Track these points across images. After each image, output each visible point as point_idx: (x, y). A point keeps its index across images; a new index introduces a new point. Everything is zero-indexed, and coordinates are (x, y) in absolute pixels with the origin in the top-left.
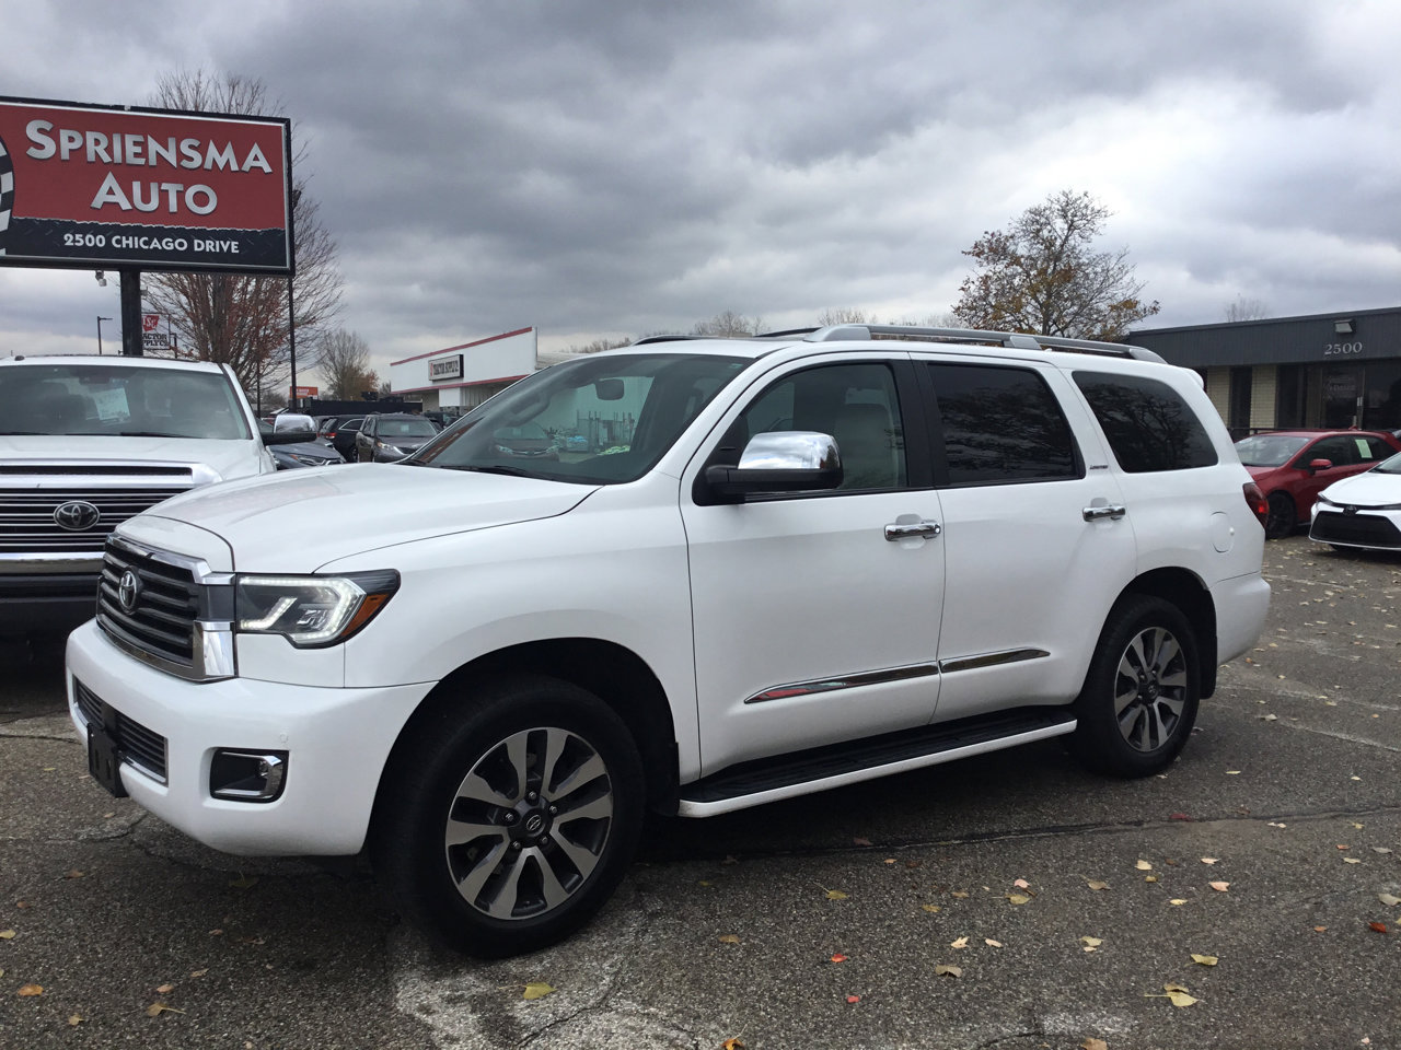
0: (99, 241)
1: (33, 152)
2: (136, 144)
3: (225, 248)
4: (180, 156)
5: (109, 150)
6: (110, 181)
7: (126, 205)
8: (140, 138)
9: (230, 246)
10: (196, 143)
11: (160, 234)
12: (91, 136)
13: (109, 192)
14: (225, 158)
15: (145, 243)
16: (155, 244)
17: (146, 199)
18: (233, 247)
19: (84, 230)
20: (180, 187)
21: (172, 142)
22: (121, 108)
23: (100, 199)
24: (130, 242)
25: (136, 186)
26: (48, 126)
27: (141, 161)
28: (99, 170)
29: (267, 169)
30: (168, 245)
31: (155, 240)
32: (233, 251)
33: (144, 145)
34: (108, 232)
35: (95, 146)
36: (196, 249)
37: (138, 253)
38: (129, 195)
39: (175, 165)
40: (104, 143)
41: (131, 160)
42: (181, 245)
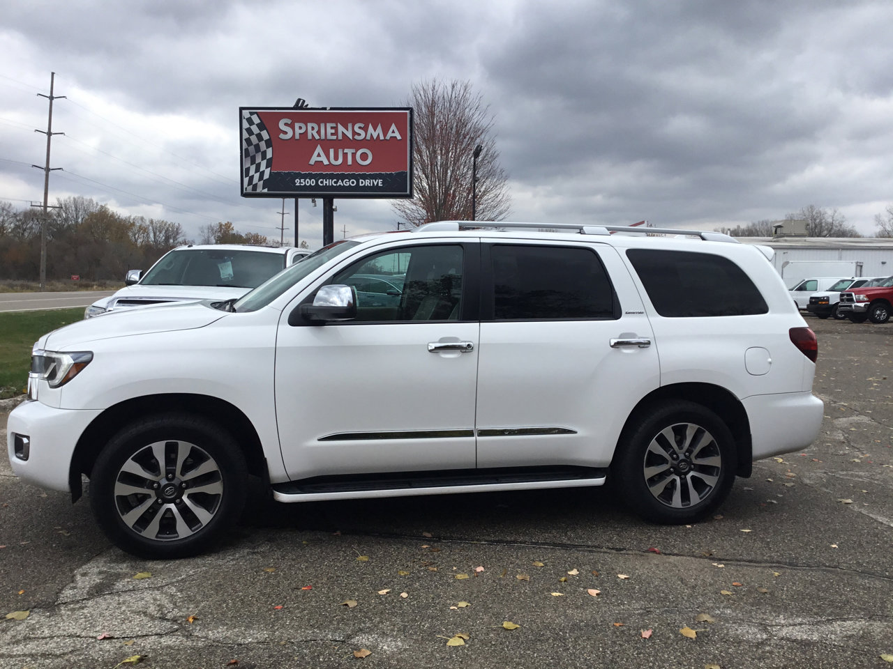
0: (312, 182)
1: (282, 136)
2: (332, 128)
3: (375, 184)
4: (354, 133)
5: (319, 132)
6: (319, 149)
7: (326, 162)
8: (334, 125)
9: (378, 183)
10: (362, 125)
11: (343, 177)
12: (310, 125)
13: (318, 156)
14: (375, 132)
15: (335, 182)
16: (340, 183)
17: (336, 158)
18: (380, 183)
19: (305, 177)
20: (354, 151)
21: (350, 126)
22: (325, 109)
23: (314, 159)
24: (327, 182)
25: (332, 151)
26: (289, 121)
27: (334, 137)
28: (314, 143)
29: (399, 137)
30: (347, 183)
31: (340, 181)
32: (380, 185)
33: (336, 128)
34: (316, 177)
35: (312, 130)
36: (361, 185)
37: (331, 188)
38: (328, 157)
39: (351, 138)
40: (316, 129)
41: (329, 137)
42: (353, 183)
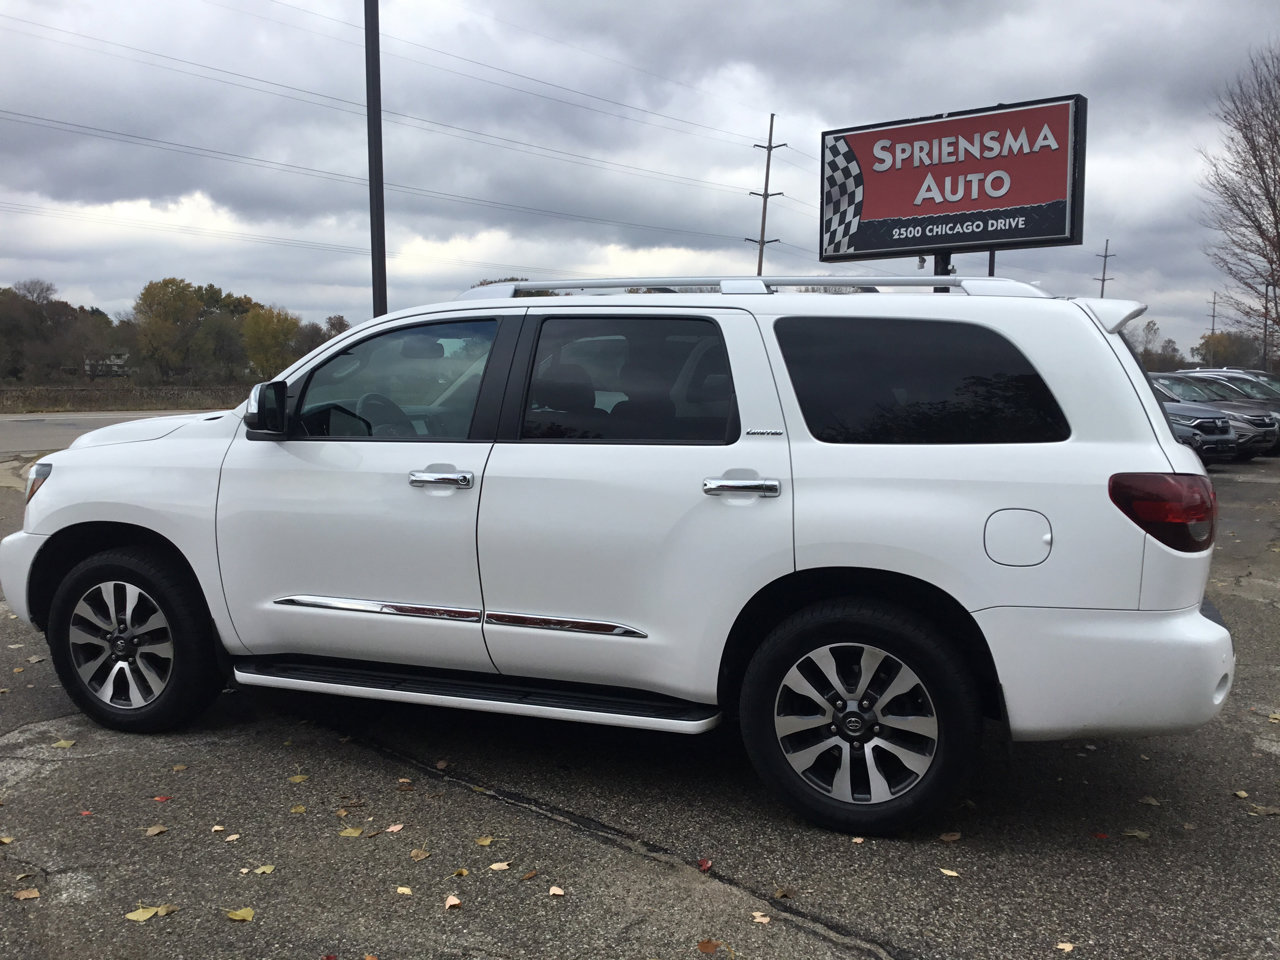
0: (916, 232)
1: (878, 167)
2: (949, 144)
3: (1013, 225)
4: (984, 148)
5: (930, 154)
6: (929, 180)
7: (939, 199)
8: (953, 139)
9: (1018, 222)
10: (995, 134)
11: (962, 219)
12: (917, 145)
13: (929, 190)
14: (1016, 143)
15: (951, 229)
16: (958, 229)
17: (954, 191)
18: (1021, 222)
19: (906, 224)
20: (981, 176)
21: (977, 137)
22: (940, 116)
23: (922, 194)
24: (939, 230)
25: (948, 181)
26: (887, 143)
27: (953, 159)
28: (923, 170)
29: (1054, 146)
30: (968, 228)
31: (958, 225)
32: (1020, 226)
33: (955, 145)
34: (923, 223)
35: (920, 152)
36: (990, 229)
37: (945, 238)
38: (942, 191)
39: (978, 157)
40: (926, 150)
41: (946, 159)
42: (978, 226)
